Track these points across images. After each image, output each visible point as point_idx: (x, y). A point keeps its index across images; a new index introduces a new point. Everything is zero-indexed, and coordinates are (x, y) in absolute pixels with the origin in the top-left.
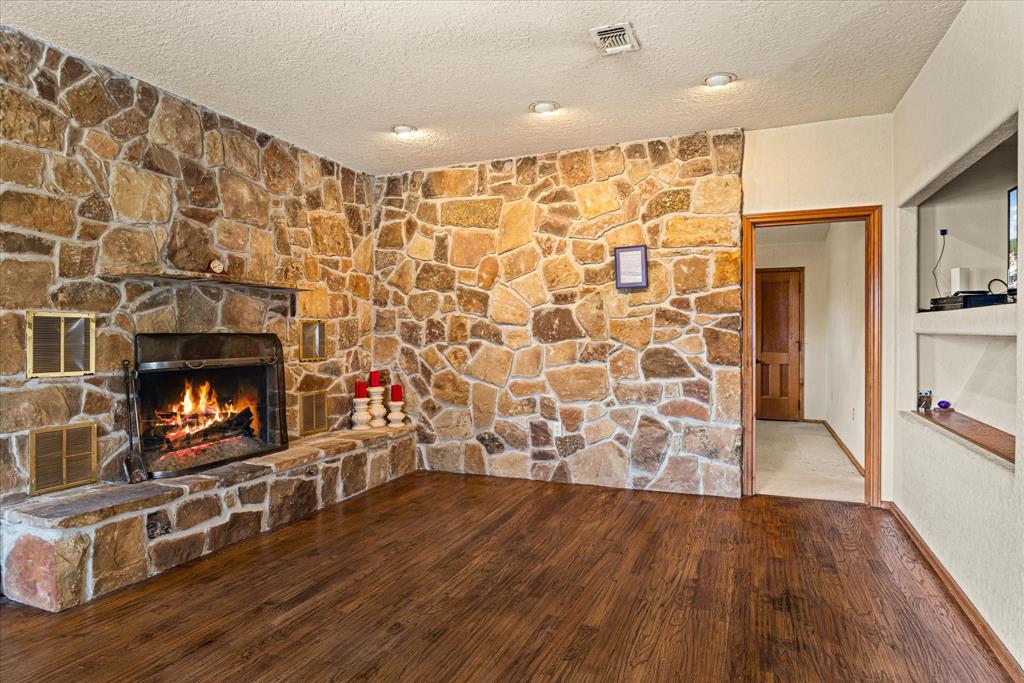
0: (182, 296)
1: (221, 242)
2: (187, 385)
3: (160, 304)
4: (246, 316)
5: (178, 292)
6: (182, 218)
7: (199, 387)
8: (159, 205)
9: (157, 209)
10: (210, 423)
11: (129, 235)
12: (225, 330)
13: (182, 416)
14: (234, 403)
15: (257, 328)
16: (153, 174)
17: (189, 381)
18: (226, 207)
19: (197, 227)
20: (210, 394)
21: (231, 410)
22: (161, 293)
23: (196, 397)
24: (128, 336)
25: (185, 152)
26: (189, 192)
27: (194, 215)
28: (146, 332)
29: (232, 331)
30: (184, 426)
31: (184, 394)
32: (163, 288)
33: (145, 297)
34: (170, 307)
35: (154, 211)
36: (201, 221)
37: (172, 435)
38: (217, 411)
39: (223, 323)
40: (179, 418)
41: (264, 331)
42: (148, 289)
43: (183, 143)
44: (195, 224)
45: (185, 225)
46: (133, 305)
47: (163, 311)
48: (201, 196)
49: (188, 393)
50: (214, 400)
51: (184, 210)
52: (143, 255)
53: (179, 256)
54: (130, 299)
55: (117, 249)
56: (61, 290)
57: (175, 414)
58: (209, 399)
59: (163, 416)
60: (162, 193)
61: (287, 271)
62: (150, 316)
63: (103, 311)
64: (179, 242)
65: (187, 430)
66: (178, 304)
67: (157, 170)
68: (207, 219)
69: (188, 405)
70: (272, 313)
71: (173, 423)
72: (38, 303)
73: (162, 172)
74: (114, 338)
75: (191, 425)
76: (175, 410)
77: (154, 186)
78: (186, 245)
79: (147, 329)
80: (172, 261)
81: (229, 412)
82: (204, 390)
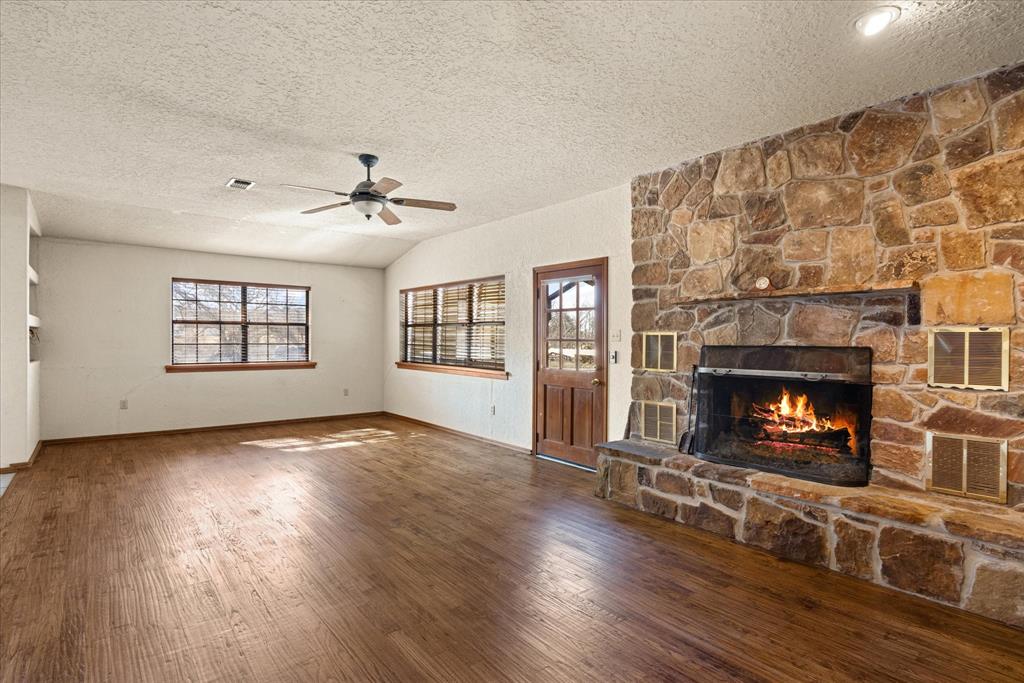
0: (742, 314)
1: (789, 256)
2: (784, 392)
3: (724, 322)
4: (821, 327)
5: (739, 311)
6: (745, 246)
7: (796, 398)
8: (723, 243)
9: (721, 247)
10: (806, 429)
11: (700, 273)
12: (792, 342)
13: (779, 416)
14: (833, 421)
15: (841, 341)
16: (718, 220)
17: (787, 389)
18: (793, 221)
19: (760, 250)
20: (807, 406)
21: (828, 425)
22: (723, 313)
23: (793, 405)
24: (697, 347)
25: (746, 189)
26: (751, 222)
27: (757, 240)
28: (712, 344)
29: (803, 344)
30: (781, 424)
31: (782, 398)
32: (727, 309)
33: (711, 319)
34: (733, 324)
35: (718, 249)
36: (765, 243)
37: (769, 428)
38: (814, 422)
39: (790, 336)
40: (776, 416)
41: (853, 344)
42: (715, 311)
43: (743, 183)
44: (758, 248)
45: (749, 251)
46: (702, 325)
47: (726, 327)
48: (765, 220)
49: (785, 399)
50: (811, 411)
51: (746, 239)
52: (710, 286)
53: (742, 280)
54: (700, 320)
55: (691, 286)
56: (660, 318)
57: (773, 412)
58: (807, 409)
59: (761, 410)
60: (726, 232)
61: (902, 265)
62: (715, 332)
63: (682, 330)
64: (741, 268)
65: (784, 428)
66: (739, 321)
67: (721, 216)
68: (772, 239)
69: (785, 408)
70: (868, 322)
71: (770, 419)
72: (649, 327)
73: (725, 216)
74: (689, 348)
75: (788, 425)
76: (772, 408)
77: (718, 230)
78: (748, 269)
79: (712, 341)
80: (736, 285)
81: (827, 426)
82: (801, 401)
